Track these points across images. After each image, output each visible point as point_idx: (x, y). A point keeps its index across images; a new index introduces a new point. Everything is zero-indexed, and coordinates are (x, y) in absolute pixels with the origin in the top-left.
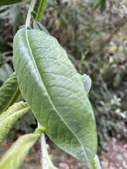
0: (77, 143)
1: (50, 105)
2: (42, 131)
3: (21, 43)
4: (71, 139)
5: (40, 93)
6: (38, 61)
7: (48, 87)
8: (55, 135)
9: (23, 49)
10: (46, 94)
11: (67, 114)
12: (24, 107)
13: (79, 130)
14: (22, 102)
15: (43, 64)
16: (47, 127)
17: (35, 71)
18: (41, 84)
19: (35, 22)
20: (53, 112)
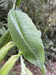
0: (36, 59)
1: (24, 43)
2: (21, 54)
3: (11, 16)
4: (34, 57)
5: (20, 37)
6: (19, 23)
7: (23, 35)
8: (26, 56)
9: (12, 19)
10: (23, 38)
11: (32, 46)
12: (13, 44)
13: (37, 53)
14: (12, 42)
15: (21, 25)
16: (23, 52)
17: (18, 28)
18: (21, 34)
19: (17, 7)
20: (26, 45)
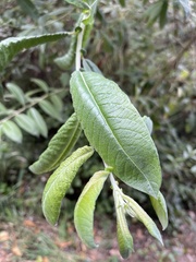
0: (143, 179)
1: (116, 146)
2: (110, 170)
3: (81, 89)
4: (138, 176)
5: (107, 136)
7: (113, 130)
8: (122, 173)
9: (85, 96)
10: (112, 136)
11: (134, 152)
12: (88, 151)
13: (144, 167)
14: (86, 147)
15: (108, 109)
16: (115, 167)
18: (107, 128)
19: (84, 60)
20: (120, 151)
